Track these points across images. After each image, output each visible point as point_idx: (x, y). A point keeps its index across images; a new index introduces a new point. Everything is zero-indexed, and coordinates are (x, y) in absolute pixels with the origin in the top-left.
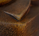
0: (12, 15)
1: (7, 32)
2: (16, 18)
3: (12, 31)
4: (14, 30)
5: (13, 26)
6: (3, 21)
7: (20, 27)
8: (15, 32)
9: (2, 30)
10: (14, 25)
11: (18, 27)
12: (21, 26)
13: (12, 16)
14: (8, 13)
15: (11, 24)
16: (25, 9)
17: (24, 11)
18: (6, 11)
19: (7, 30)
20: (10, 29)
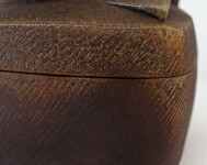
0: (140, 6)
1: (135, 54)
2: (153, 13)
3: (151, 51)
4: (157, 45)
5: (152, 35)
7: (173, 36)
8: (160, 51)
9: (117, 52)
10: (156, 31)
11: (167, 36)
12: (173, 34)
14: (125, 5)
18: (114, 1)
19: (136, 48)
20: (145, 45)
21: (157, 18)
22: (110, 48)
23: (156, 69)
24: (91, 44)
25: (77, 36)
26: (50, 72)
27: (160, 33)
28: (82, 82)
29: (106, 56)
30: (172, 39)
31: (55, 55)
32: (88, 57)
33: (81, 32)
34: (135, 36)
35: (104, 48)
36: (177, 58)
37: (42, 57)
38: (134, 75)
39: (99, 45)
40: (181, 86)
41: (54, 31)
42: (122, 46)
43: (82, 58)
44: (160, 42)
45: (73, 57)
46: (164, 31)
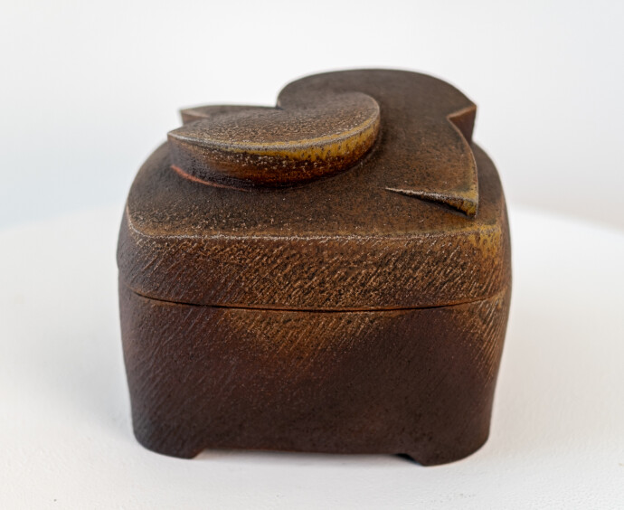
0: (437, 196)
1: (439, 273)
2: (458, 205)
3: (462, 266)
4: (469, 257)
5: (461, 243)
6: (412, 228)
7: (489, 239)
8: (473, 264)
9: (414, 272)
10: (466, 237)
11: (481, 242)
12: (489, 236)
13: (439, 202)
14: (415, 193)
15: (454, 232)
16: (471, 165)
17: (472, 172)
18: (396, 186)
19: (440, 264)
20: (452, 259)
21: (465, 213)
22: (404, 268)
23: (468, 290)
24: (375, 264)
25: (354, 253)
26: (315, 307)
27: (472, 238)
28: (362, 319)
29: (399, 279)
30: (489, 245)
31: (322, 283)
32: (373, 282)
33: (360, 246)
34: (438, 247)
35: (395, 268)
36: (496, 269)
37: (301, 287)
38: (439, 302)
39: (387, 264)
40: (500, 306)
41: (319, 248)
42: (420, 263)
43: (363, 285)
44: (474, 251)
45: (350, 285)
46: (477, 234)
